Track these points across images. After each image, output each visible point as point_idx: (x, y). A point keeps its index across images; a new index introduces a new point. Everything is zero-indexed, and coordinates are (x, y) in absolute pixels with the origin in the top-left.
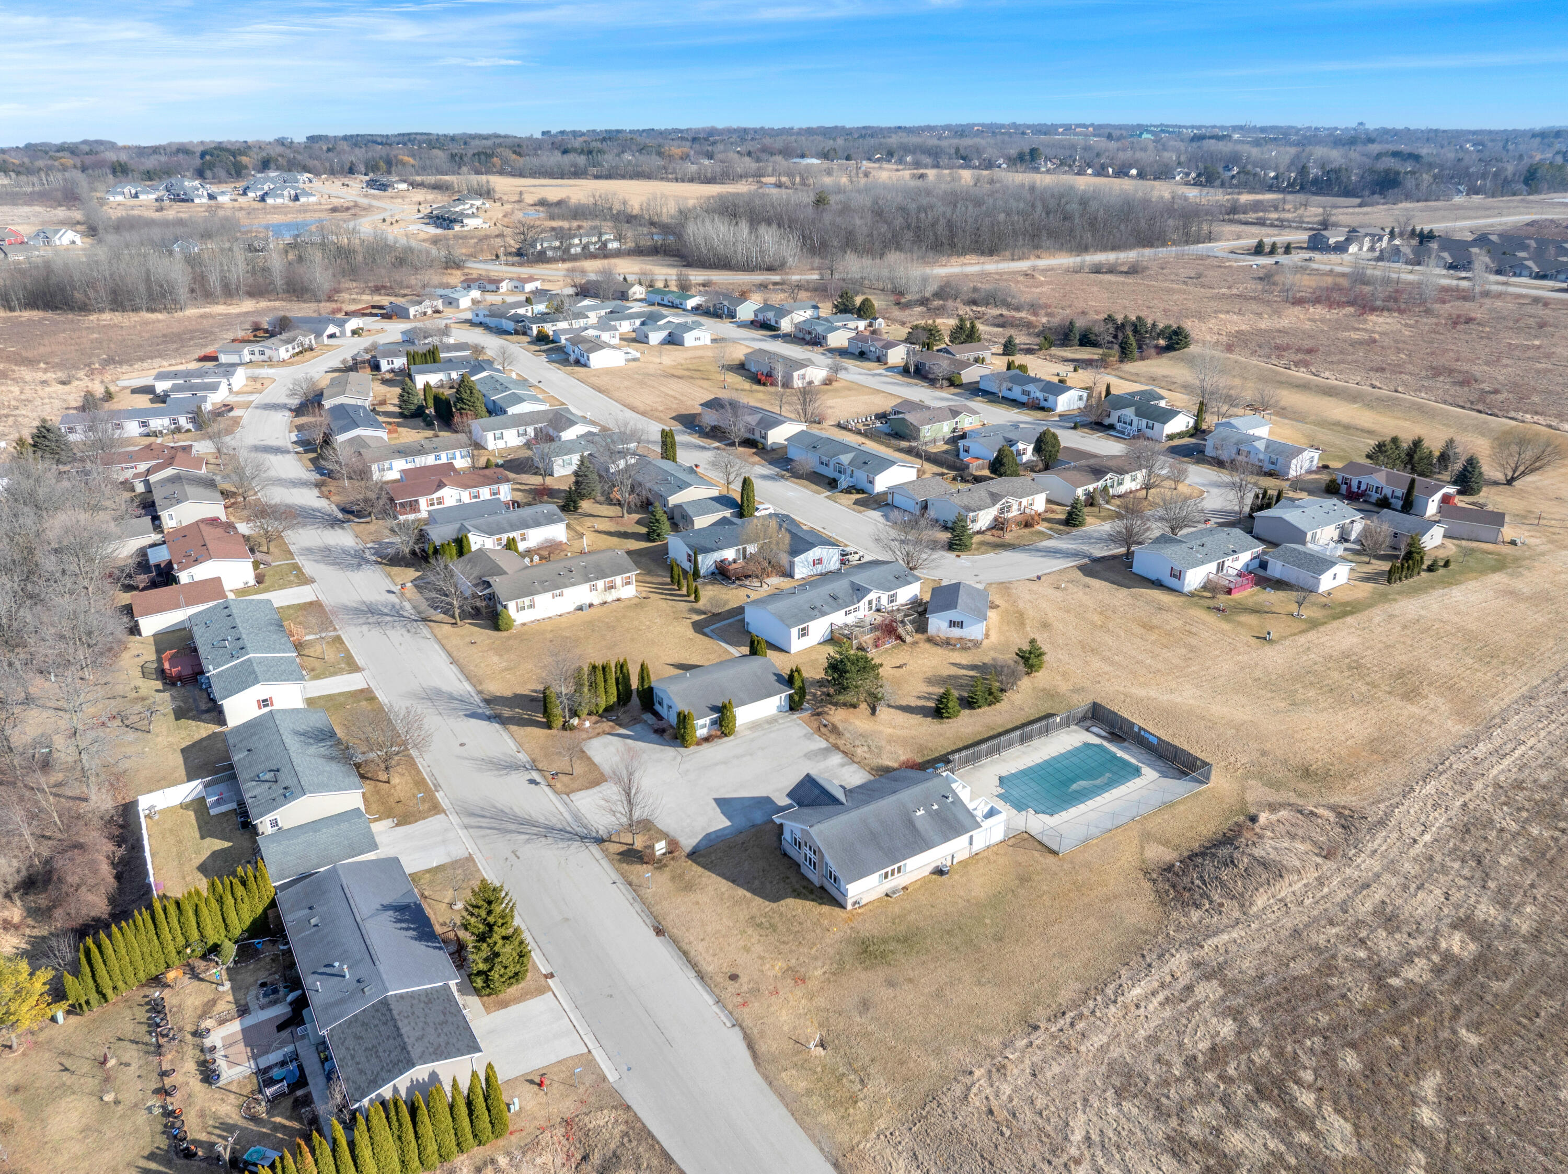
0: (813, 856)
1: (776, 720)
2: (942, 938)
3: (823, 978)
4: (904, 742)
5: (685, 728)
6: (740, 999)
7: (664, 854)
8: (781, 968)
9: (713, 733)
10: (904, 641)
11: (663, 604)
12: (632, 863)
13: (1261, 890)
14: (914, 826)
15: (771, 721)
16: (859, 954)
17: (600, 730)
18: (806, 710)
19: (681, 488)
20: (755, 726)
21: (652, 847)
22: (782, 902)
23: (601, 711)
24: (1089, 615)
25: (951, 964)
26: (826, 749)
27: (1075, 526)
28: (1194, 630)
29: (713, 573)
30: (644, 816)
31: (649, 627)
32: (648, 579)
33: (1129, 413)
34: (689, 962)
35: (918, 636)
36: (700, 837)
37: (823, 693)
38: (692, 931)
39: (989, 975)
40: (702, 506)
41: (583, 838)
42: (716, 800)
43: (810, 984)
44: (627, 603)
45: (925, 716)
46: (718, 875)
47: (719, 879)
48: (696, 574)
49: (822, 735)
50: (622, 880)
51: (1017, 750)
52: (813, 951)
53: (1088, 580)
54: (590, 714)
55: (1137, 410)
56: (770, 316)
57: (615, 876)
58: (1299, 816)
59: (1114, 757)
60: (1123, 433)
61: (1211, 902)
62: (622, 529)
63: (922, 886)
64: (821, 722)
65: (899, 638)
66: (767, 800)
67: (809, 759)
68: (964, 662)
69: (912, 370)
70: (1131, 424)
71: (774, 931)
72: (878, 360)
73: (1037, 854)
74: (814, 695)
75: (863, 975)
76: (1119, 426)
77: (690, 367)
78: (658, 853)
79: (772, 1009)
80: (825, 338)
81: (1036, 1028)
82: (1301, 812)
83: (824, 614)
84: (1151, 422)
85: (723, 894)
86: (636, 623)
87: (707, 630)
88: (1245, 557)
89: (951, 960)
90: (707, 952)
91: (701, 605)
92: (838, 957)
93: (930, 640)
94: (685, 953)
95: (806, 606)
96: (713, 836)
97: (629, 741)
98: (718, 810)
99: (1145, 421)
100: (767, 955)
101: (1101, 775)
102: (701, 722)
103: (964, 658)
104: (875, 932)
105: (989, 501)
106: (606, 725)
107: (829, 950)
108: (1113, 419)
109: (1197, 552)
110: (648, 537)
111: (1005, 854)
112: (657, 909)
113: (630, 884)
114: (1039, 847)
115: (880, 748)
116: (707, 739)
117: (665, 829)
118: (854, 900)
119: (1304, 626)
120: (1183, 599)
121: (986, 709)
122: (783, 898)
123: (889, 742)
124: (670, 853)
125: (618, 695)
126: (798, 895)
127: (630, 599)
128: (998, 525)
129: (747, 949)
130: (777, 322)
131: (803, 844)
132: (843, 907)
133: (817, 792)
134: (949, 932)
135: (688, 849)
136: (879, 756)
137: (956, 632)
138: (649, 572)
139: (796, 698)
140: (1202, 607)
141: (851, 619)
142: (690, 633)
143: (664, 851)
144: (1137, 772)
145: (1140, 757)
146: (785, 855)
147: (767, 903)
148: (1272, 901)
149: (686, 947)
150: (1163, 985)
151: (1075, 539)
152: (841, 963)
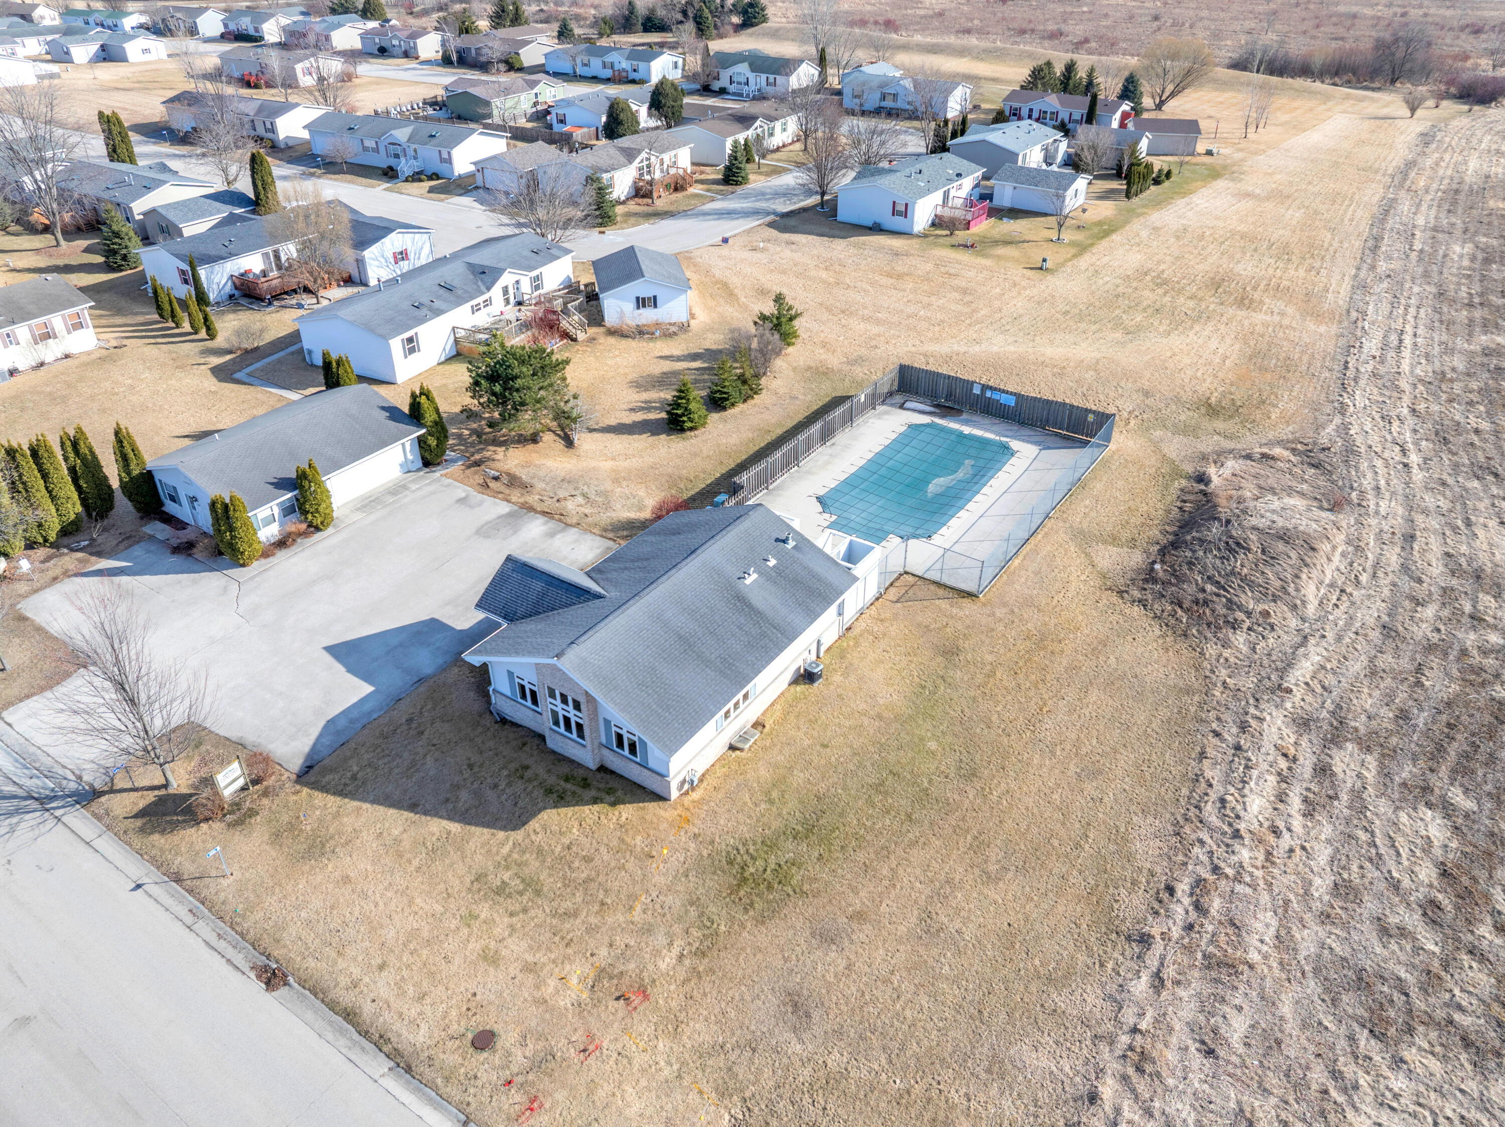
0: (572, 714)
1: (404, 487)
2: (871, 803)
3: (681, 974)
4: (642, 476)
5: (231, 529)
6: (517, 1097)
7: (244, 789)
8: (582, 980)
9: (293, 528)
10: (574, 340)
11: (152, 352)
12: (174, 827)
13: (1304, 576)
14: (750, 606)
15: (396, 489)
16: (734, 890)
17: (58, 571)
18: (454, 461)
19: (148, 188)
20: (369, 503)
21: (208, 782)
22: (534, 824)
23: (52, 536)
24: (813, 273)
25: (916, 854)
26: (510, 515)
27: (737, 183)
28: (952, 271)
29: (231, 297)
30: (175, 721)
31: (132, 387)
32: (119, 320)
33: (743, 69)
34: (365, 1034)
35: (592, 331)
36: (315, 732)
37: (474, 432)
38: (350, 952)
39: (994, 854)
40: (190, 208)
41: (44, 801)
42: (330, 649)
43: (659, 995)
44: (84, 358)
45: (654, 434)
46: (375, 801)
47: (381, 811)
48: (201, 298)
49: (496, 494)
50: (156, 875)
51: (820, 454)
52: (637, 915)
53: (787, 236)
54: (30, 545)
55: (750, 65)
56: (246, 24)
57: (137, 869)
58: (1249, 462)
59: (961, 435)
60: (741, 95)
61: (1249, 614)
62: (60, 262)
63: (786, 714)
64: (486, 475)
65: (566, 335)
66: (433, 626)
67: (487, 536)
68: (677, 352)
69: (454, 58)
70: (747, 84)
71: (538, 893)
72: (406, 55)
73: (944, 604)
74: (459, 436)
75: (763, 936)
76: (732, 88)
77: (141, 79)
78: (227, 793)
79: (601, 1093)
80: (328, 38)
81: (1145, 940)
82: (1249, 457)
83: (438, 313)
84: (771, 77)
85: (397, 841)
86: (107, 385)
87: (238, 375)
88: (967, 183)
89: (913, 843)
90: (402, 994)
91: (220, 341)
92: (693, 912)
93: (613, 332)
94: (350, 1015)
95: (406, 305)
96: (343, 723)
97: (124, 579)
98: (340, 668)
99: (764, 77)
100: (541, 957)
101: (959, 465)
102: (263, 513)
103: (676, 348)
104: (745, 831)
105: (622, 159)
106: (70, 560)
107: (669, 900)
108: (723, 82)
109: (918, 180)
110: (109, 267)
111: (895, 617)
112: (253, 922)
113: (178, 879)
114: (941, 592)
115: (605, 494)
116: (282, 543)
117: (233, 734)
118: (680, 778)
119: (1073, 251)
120: (915, 242)
121: (740, 407)
122: (534, 815)
123: (616, 481)
124: (255, 782)
125: (84, 502)
126: (561, 799)
127: (89, 353)
128: (641, 192)
129: (491, 959)
130: (257, 30)
131: (543, 695)
132: (660, 797)
133: (538, 586)
134: (879, 787)
135: (296, 764)
136: (607, 506)
137: (647, 316)
138: (119, 311)
139: (432, 442)
140: (943, 246)
141: (483, 319)
142: (211, 383)
143: (241, 782)
144: (1006, 451)
145: (995, 428)
146: (504, 721)
147: (501, 834)
148: (1322, 591)
149: (347, 999)
150: (1283, 779)
151: (746, 197)
152: (706, 922)
